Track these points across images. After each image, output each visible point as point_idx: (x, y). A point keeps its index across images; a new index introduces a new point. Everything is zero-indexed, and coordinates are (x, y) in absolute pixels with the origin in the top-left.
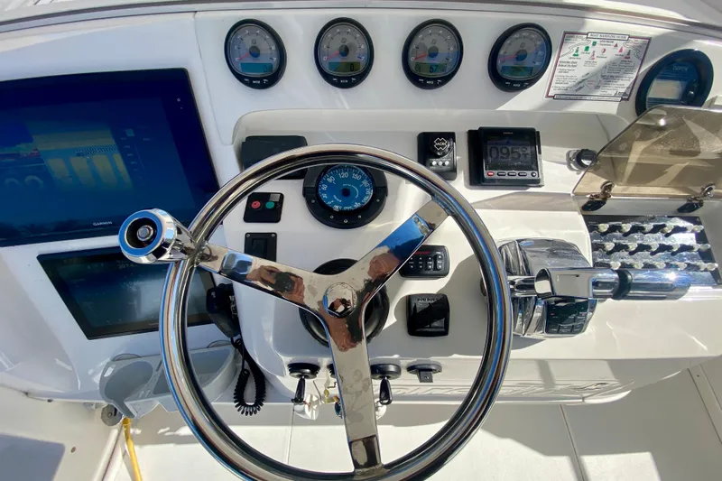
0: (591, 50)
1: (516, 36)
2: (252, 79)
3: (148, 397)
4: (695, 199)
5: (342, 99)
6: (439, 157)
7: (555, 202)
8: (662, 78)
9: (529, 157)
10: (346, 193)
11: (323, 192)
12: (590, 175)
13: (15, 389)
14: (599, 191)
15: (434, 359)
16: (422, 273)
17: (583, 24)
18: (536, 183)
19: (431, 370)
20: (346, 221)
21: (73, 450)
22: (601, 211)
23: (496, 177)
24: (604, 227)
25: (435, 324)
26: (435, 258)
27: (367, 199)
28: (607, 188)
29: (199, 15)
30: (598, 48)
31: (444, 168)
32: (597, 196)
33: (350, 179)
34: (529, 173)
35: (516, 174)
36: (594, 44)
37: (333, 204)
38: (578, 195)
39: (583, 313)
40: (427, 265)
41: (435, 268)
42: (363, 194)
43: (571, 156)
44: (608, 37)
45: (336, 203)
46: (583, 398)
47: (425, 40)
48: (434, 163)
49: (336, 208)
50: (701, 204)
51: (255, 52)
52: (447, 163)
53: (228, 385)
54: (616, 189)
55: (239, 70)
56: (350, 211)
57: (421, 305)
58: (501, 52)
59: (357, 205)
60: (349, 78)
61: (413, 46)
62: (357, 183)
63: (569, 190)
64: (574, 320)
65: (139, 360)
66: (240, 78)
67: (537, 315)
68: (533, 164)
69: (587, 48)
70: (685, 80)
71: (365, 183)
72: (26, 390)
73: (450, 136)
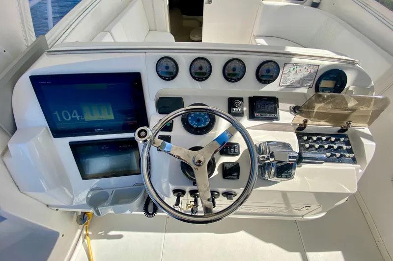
0: (295, 69)
1: (266, 64)
2: (165, 77)
3: (108, 206)
4: (344, 127)
5: (198, 85)
6: (236, 107)
7: (284, 128)
8: (324, 80)
9: (273, 108)
10: (199, 120)
11: (190, 120)
12: (298, 116)
13: (43, 203)
14: (302, 123)
15: (233, 190)
16: (228, 153)
17: (291, 60)
18: (277, 119)
19: (232, 194)
20: (199, 132)
21: (63, 236)
22: (304, 131)
23: (260, 116)
24: (305, 138)
25: (234, 174)
26: (234, 148)
27: (207, 123)
28: (306, 121)
29: (147, 54)
30: (298, 69)
31: (239, 112)
32: (301, 125)
33: (200, 115)
34: (273, 115)
35: (268, 115)
36: (297, 67)
37: (194, 125)
38: (294, 124)
39: (291, 170)
40: (231, 150)
41: (234, 152)
42: (206, 121)
43: (291, 108)
44: (302, 65)
45: (195, 124)
46: (303, 216)
47: (232, 65)
48: (234, 110)
49: (195, 126)
50: (347, 130)
51: (167, 67)
52: (240, 110)
53: (141, 203)
54: (309, 122)
55: (160, 73)
56: (200, 128)
57: (228, 166)
58: (261, 70)
59: (203, 125)
60: (202, 78)
61: (227, 67)
62: (203, 117)
63: (290, 122)
64: (287, 173)
65: (103, 190)
66: (161, 77)
67: (273, 171)
68: (275, 111)
69: (294, 69)
70: (335, 80)
71: (206, 117)
72: (48, 204)
73: (241, 99)
